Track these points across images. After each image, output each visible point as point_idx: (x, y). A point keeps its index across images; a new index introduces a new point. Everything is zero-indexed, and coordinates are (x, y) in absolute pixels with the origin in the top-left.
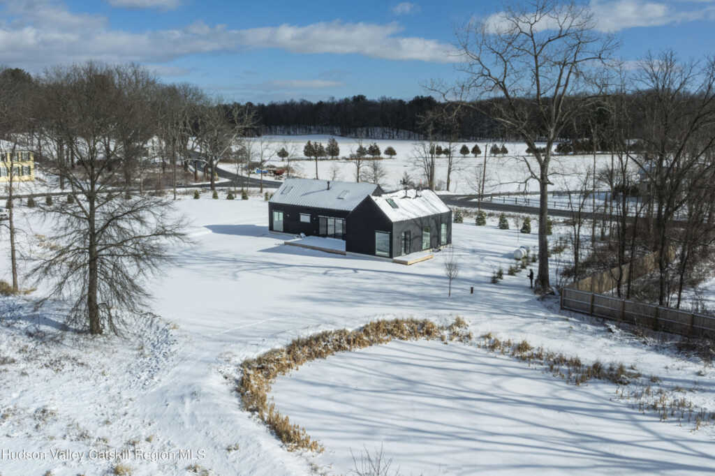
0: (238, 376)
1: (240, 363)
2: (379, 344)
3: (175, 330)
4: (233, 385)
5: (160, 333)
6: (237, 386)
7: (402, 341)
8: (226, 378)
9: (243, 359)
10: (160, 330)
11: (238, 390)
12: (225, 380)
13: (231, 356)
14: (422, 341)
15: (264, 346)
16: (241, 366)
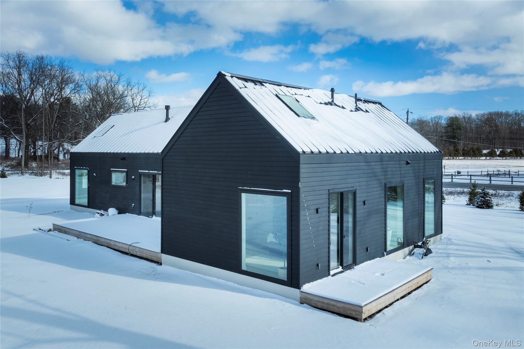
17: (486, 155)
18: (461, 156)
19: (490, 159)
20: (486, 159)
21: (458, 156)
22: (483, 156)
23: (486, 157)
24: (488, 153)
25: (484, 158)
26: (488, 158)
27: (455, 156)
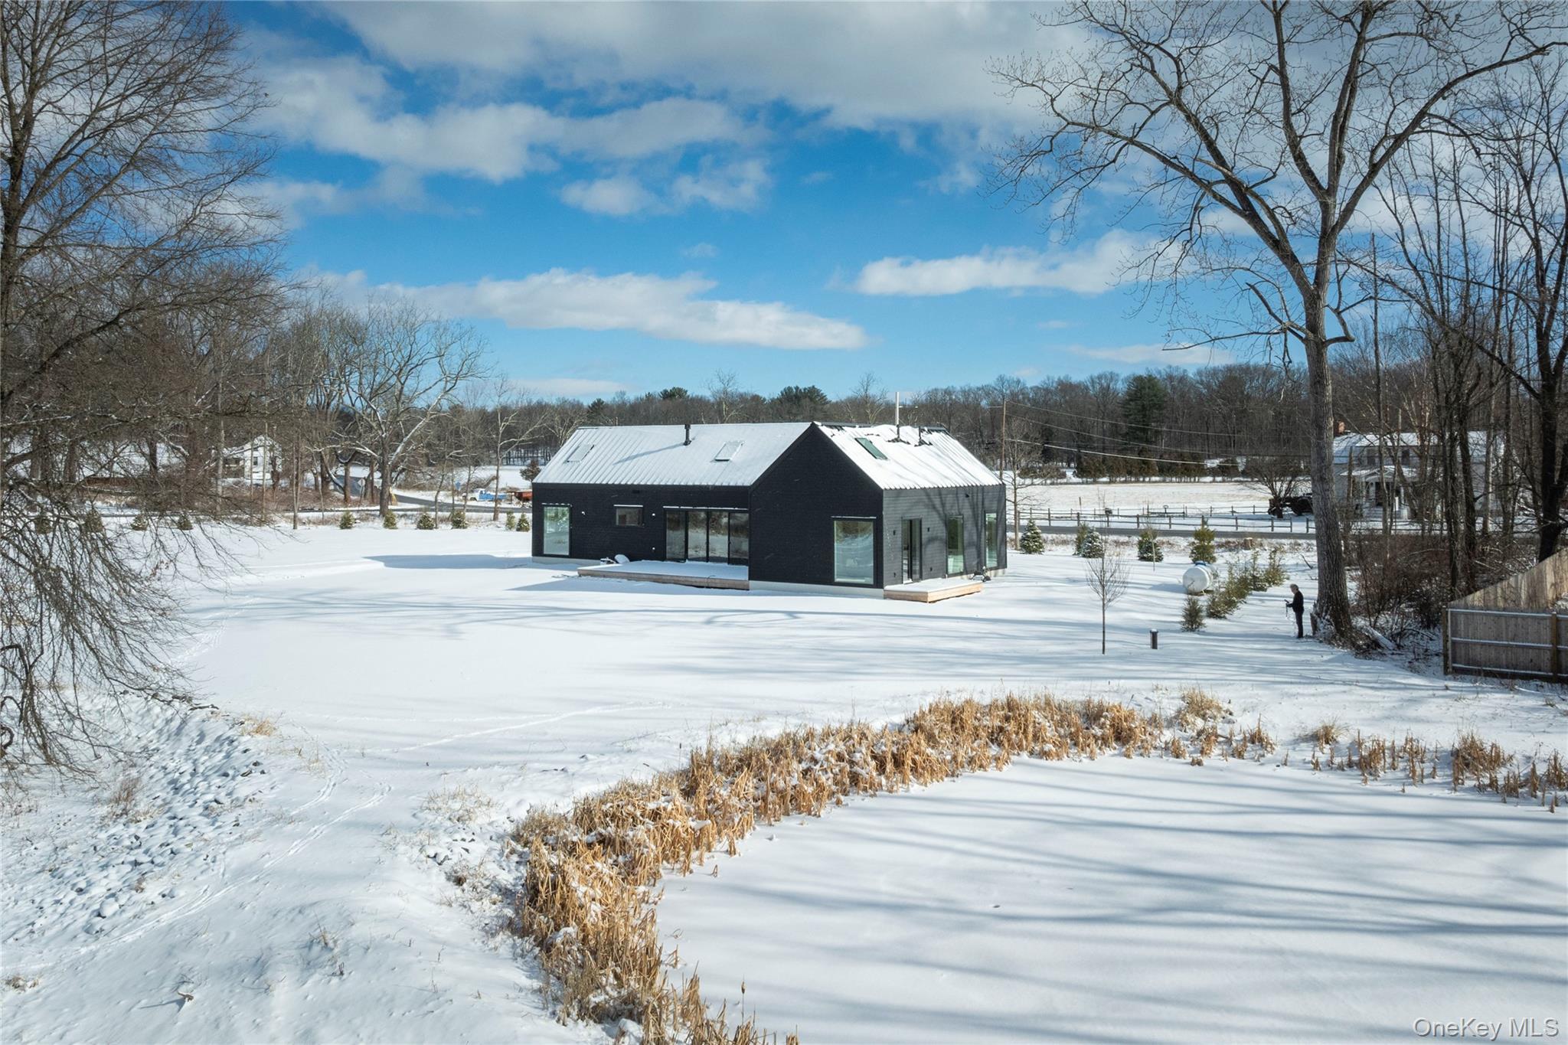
0: (509, 876)
1: (510, 828)
2: (979, 772)
3: (260, 737)
4: (489, 909)
5: (207, 750)
6: (509, 912)
7: (1043, 762)
8: (459, 881)
9: (521, 814)
10: (207, 742)
11: (518, 929)
12: (454, 891)
13: (469, 805)
14: (1109, 759)
15: (586, 777)
16: (517, 837)
17: (1214, 472)
18: (1154, 475)
19: (1224, 481)
20: (1214, 481)
21: (1148, 474)
22: (1206, 475)
23: (1214, 476)
24: (1220, 467)
25: (1209, 479)
26: (1219, 479)
27: (1141, 475)
